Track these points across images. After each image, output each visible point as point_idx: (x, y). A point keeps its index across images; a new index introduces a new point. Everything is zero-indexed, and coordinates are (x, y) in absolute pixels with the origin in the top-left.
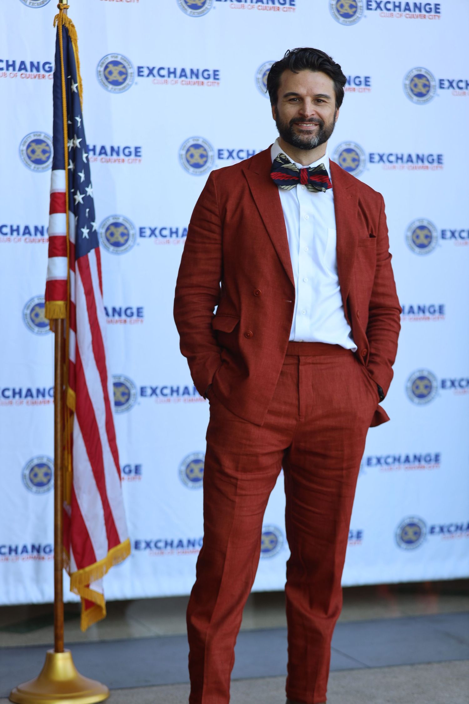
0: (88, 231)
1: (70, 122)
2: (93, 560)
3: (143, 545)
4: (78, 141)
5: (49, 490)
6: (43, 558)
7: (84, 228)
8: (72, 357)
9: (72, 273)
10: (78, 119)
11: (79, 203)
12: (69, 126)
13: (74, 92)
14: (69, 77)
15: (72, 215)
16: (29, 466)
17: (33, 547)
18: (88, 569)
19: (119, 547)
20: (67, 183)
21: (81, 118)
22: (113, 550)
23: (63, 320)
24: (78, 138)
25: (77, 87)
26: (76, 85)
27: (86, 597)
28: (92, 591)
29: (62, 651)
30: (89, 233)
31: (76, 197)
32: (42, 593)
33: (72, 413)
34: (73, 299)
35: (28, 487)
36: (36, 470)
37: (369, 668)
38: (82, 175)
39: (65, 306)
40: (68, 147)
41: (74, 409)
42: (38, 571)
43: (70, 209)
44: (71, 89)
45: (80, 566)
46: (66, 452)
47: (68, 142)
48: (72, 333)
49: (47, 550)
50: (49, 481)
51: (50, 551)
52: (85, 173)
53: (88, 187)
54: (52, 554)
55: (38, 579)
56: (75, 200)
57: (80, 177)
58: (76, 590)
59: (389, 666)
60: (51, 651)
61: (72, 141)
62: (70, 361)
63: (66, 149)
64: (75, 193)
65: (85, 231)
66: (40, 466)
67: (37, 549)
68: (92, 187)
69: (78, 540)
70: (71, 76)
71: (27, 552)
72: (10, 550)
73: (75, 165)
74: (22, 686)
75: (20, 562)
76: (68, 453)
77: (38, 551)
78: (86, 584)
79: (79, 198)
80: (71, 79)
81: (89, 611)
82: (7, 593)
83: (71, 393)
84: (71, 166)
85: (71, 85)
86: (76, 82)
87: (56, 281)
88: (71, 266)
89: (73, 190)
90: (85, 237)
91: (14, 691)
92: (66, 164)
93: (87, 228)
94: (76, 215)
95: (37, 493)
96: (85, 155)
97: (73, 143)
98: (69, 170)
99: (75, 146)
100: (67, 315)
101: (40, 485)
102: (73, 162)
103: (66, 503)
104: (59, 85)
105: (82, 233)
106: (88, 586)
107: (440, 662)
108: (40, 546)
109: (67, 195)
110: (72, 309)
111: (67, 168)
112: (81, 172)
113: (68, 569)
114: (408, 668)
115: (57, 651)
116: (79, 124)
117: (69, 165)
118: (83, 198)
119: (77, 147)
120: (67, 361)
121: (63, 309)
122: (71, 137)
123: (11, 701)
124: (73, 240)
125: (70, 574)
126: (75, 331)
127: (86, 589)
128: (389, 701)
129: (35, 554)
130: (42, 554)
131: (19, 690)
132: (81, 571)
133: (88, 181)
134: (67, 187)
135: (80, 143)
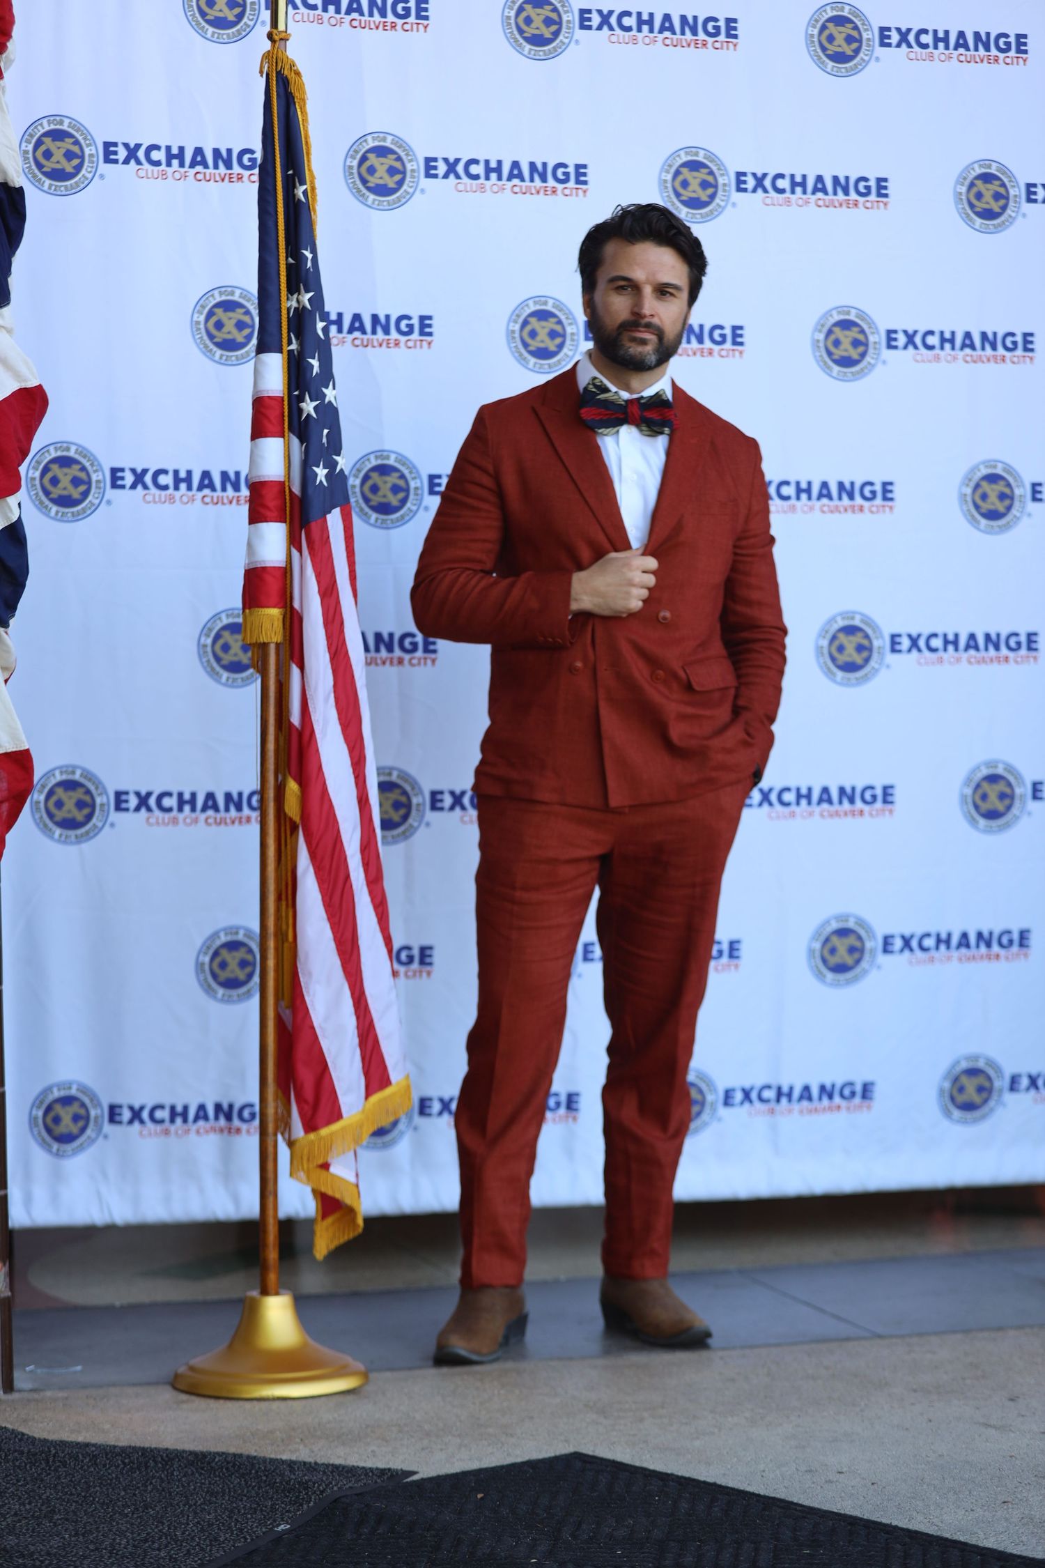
0: (327, 470)
1: (290, 260)
2: (336, 1115)
3: (436, 1107)
4: (306, 297)
5: (248, 995)
6: (238, 1131)
7: (318, 467)
8: (295, 719)
9: (295, 553)
10: (310, 256)
11: (309, 415)
12: (289, 266)
13: (299, 200)
14: (290, 172)
15: (295, 441)
16: (208, 948)
17: (218, 1107)
18: (324, 1132)
19: (388, 1091)
20: (286, 378)
21: (314, 251)
22: (374, 1098)
23: (278, 645)
24: (307, 291)
25: (305, 193)
26: (304, 187)
27: (323, 1190)
28: (334, 1176)
29: (277, 1294)
30: (327, 476)
31: (303, 405)
32: (236, 1199)
33: (294, 828)
34: (296, 605)
35: (209, 990)
36: (225, 954)
37: (880, 1337)
38: (315, 363)
39: (281, 617)
40: (289, 310)
41: (297, 819)
42: (227, 1157)
43: (290, 429)
44: (294, 196)
45: (310, 1126)
46: (284, 903)
47: (288, 299)
48: (295, 671)
49: (246, 1114)
50: (250, 976)
51: (253, 1116)
52: (319, 360)
53: (327, 387)
54: (257, 1122)
55: (227, 1174)
56: (300, 411)
57: (312, 366)
58: (302, 1175)
59: (920, 1335)
60: (255, 1293)
61: (295, 296)
62: (291, 725)
63: (284, 312)
64: (301, 399)
65: (321, 473)
66: (233, 946)
67: (225, 1112)
68: (334, 388)
69: (306, 1076)
70: (294, 171)
71: (206, 1118)
72: (173, 1113)
73: (301, 344)
74: (195, 1362)
75: (193, 1136)
76: (287, 906)
77: (229, 1117)
78: (321, 1161)
79: (309, 407)
80: (293, 175)
81: (330, 1220)
82: (167, 1199)
83: (292, 786)
84: (294, 347)
85: (294, 187)
86: (302, 182)
87: (264, 569)
88: (293, 541)
89: (296, 393)
90: (321, 481)
91: (182, 1370)
92: (285, 341)
93: (325, 467)
94: (302, 443)
95: (227, 1000)
96: (320, 325)
97: (298, 301)
98: (290, 352)
99: (301, 307)
100: (284, 636)
101: (232, 984)
102: (297, 338)
103: (283, 1004)
104: (270, 188)
105: (316, 475)
106: (325, 1166)
107: (1020, 1327)
108: (231, 1106)
109: (286, 403)
110: (294, 623)
111: (286, 349)
112: (314, 358)
113: (287, 1136)
114: (959, 1336)
115: (265, 1292)
116: (309, 264)
117: (290, 343)
118: (315, 408)
119: (304, 307)
120: (285, 725)
121: (278, 625)
122: (293, 289)
123: (175, 1388)
124: (296, 490)
125: (291, 1144)
126: (302, 667)
127: (323, 1172)
128: (915, 1391)
129: (222, 1122)
130: (236, 1122)
131: (192, 1369)
132: (312, 1136)
133: (327, 376)
134: (286, 386)
135: (309, 300)
